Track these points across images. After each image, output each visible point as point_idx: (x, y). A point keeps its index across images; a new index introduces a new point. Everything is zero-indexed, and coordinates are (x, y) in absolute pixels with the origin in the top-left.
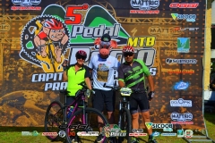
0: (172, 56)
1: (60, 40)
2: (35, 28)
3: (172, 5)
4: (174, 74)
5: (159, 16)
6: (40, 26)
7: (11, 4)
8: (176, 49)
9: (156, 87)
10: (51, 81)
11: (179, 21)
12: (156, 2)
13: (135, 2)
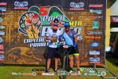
0: (90, 30)
1: (37, 23)
2: (25, 17)
3: (90, 6)
4: (91, 39)
5: (84, 11)
6: (28, 16)
7: (14, 6)
8: (92, 27)
9: (83, 45)
10: (33, 42)
11: (94, 13)
12: (82, 4)
13: (72, 4)
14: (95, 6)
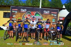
2: (25, 16)
5: (49, 14)
8: (52, 21)
11: (53, 16)
12: (49, 12)
13: (45, 11)
14: (54, 13)
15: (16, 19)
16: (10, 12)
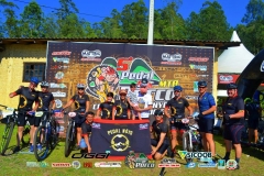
0: (190, 94)
1: (113, 82)
2: (97, 73)
3: (191, 59)
5: (181, 66)
6: (100, 72)
7: (81, 57)
8: (193, 89)
11: (195, 70)
12: (179, 56)
13: (165, 56)
15: (67, 84)
16: (44, 60)
